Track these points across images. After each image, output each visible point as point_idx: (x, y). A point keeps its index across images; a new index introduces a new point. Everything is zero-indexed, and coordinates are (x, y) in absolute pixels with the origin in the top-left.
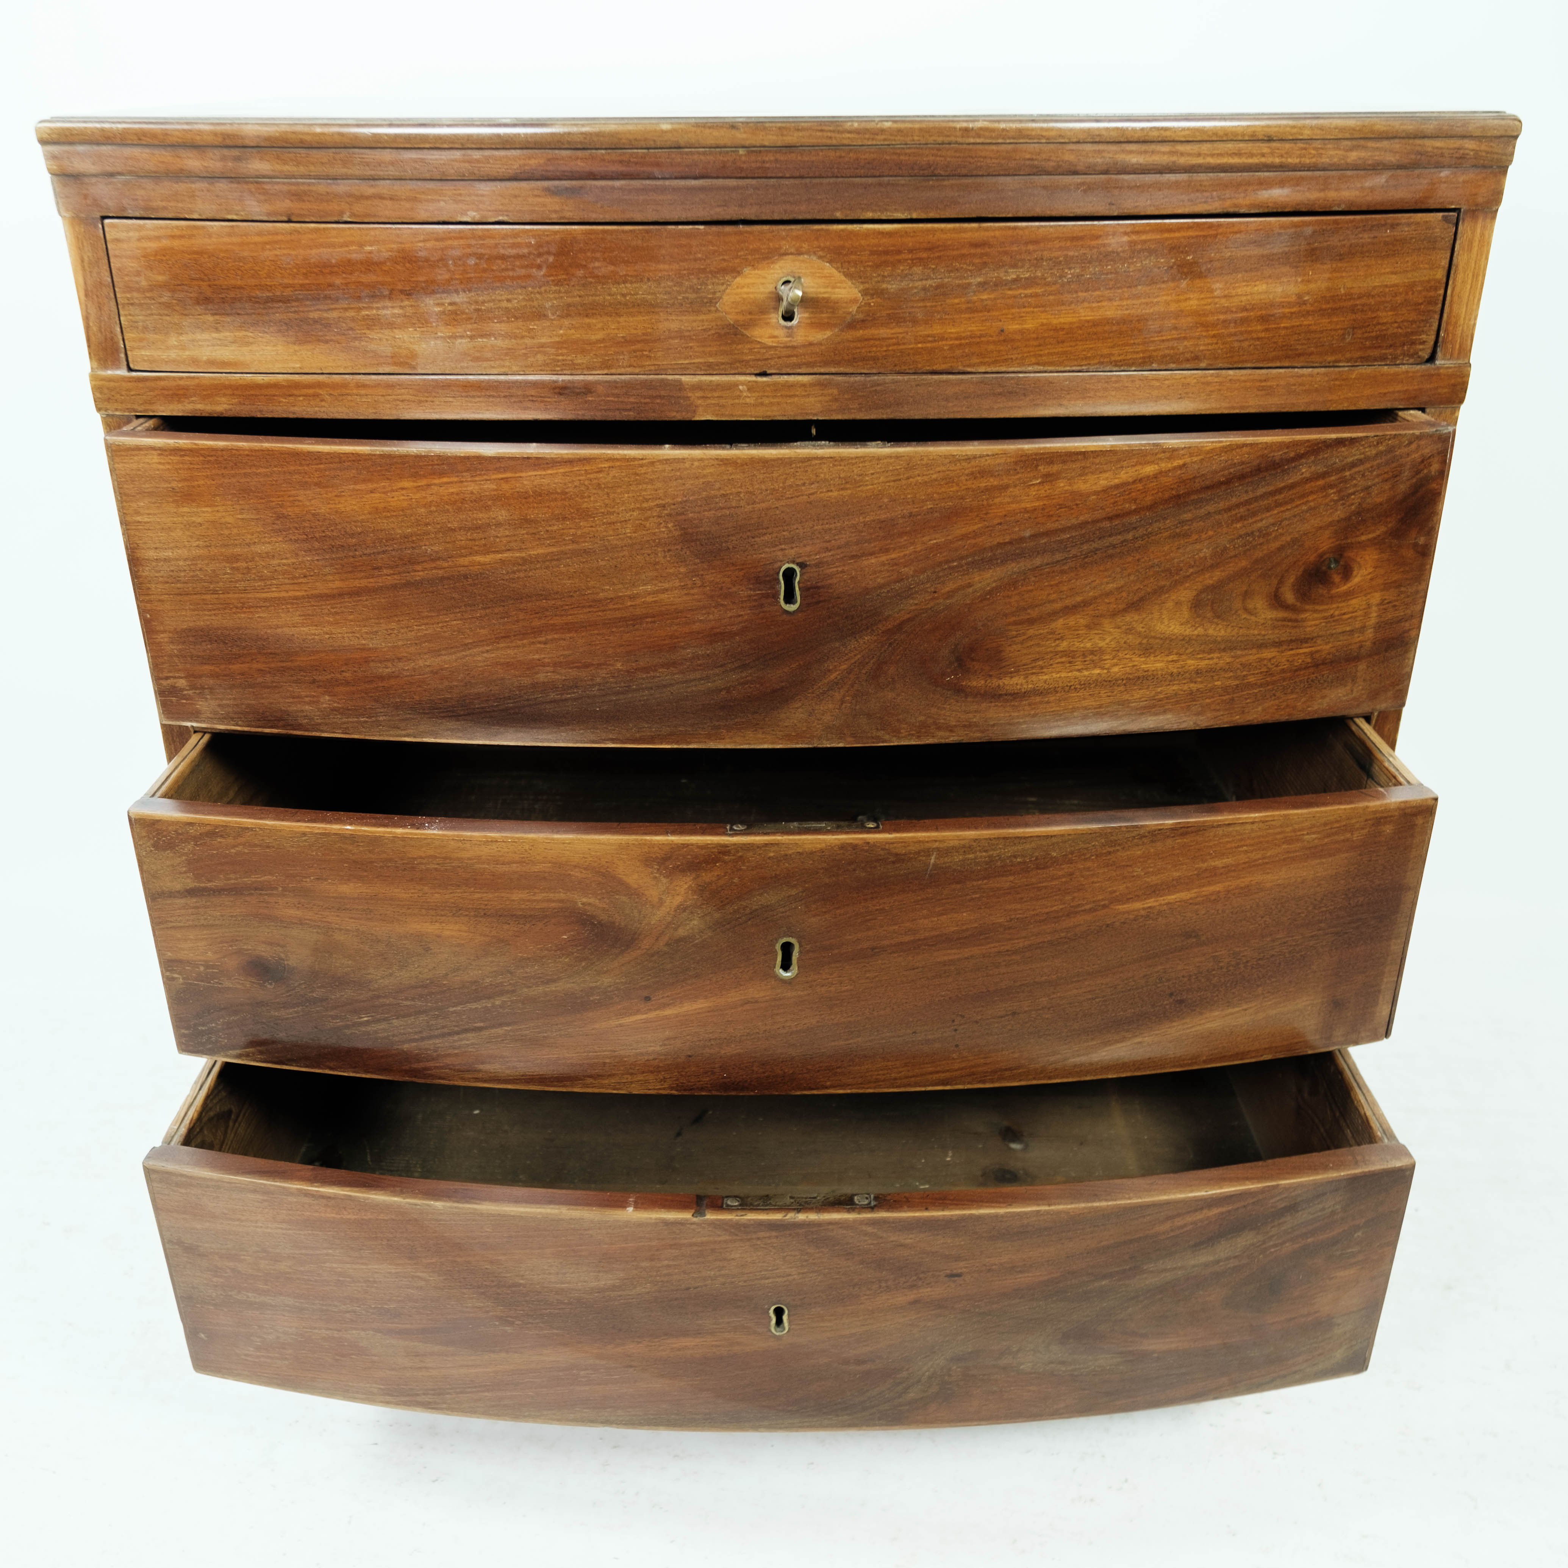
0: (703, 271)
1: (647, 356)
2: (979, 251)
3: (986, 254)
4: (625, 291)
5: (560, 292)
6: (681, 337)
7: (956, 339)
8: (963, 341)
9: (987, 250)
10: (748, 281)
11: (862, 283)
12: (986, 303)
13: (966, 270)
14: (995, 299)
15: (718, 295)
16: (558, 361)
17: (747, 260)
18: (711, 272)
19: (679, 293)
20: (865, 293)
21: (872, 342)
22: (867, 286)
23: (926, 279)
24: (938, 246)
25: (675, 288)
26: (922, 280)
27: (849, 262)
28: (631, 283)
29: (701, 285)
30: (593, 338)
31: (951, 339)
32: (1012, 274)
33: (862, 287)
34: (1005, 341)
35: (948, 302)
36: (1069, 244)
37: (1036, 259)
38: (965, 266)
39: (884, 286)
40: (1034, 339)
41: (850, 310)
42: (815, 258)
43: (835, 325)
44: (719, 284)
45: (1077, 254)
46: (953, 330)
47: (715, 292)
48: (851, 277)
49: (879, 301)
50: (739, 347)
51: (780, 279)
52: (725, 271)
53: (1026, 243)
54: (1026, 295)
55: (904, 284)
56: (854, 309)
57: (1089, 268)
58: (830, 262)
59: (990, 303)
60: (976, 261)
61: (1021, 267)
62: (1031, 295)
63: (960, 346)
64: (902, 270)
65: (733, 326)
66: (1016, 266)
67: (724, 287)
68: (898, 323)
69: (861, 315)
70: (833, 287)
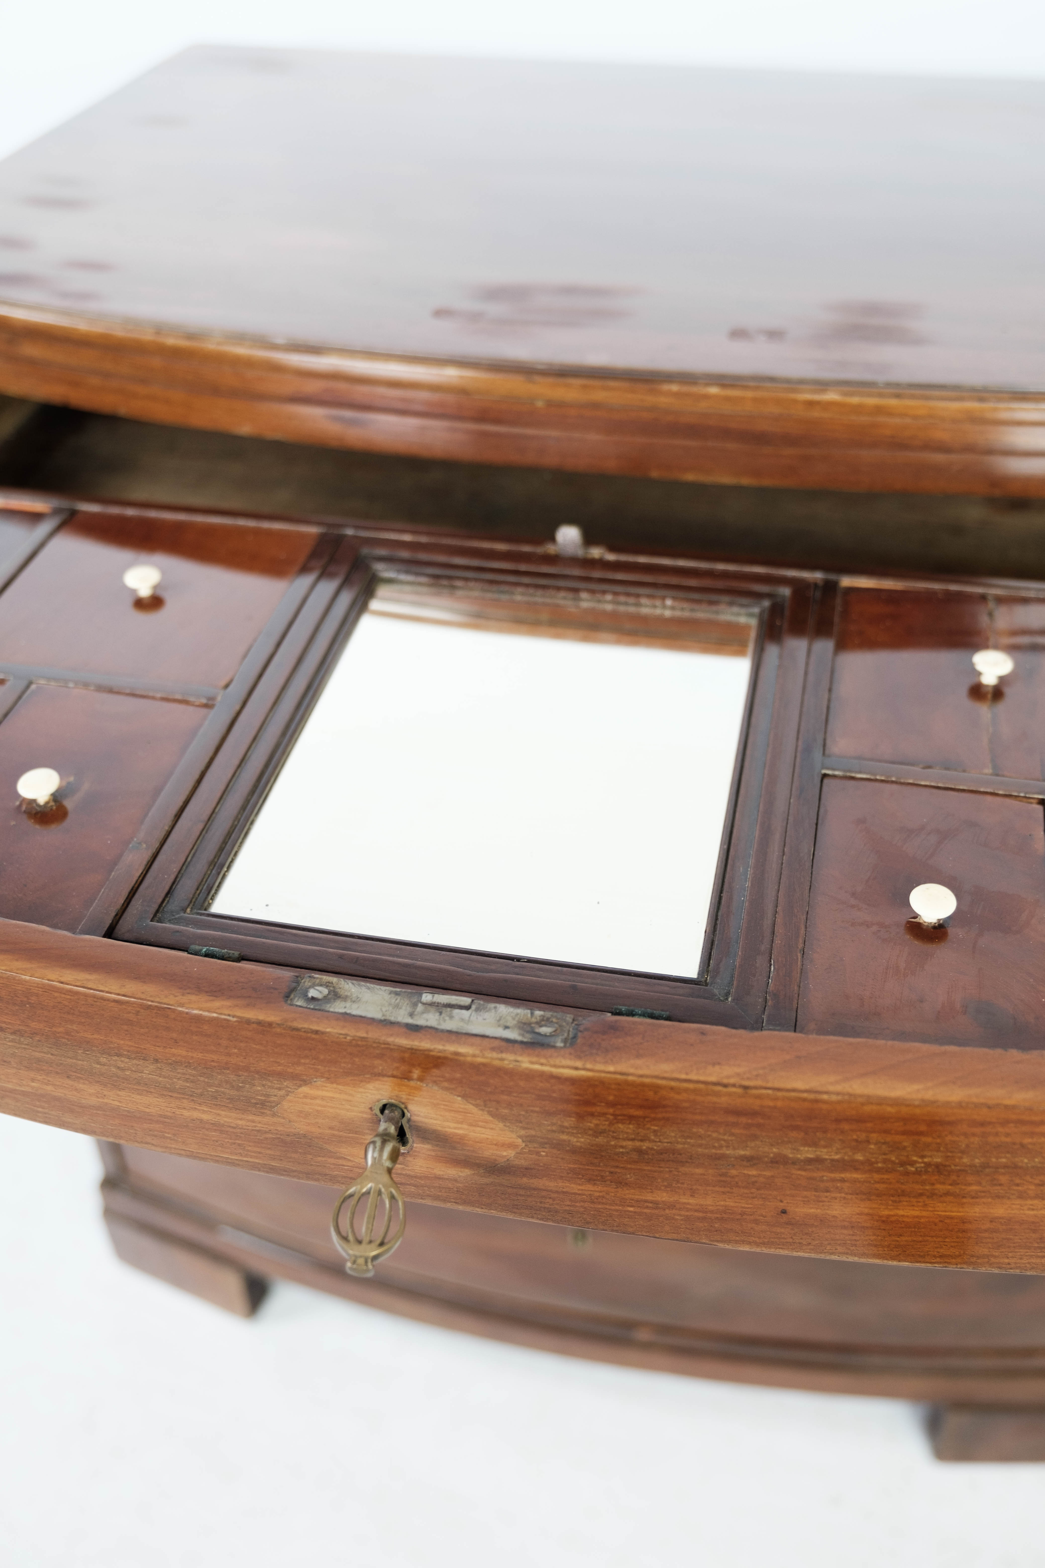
1: (170, 1138)
2: (743, 1120)
3: (758, 1125)
4: (121, 1064)
5: (20, 1043)
6: (222, 1131)
8: (709, 1215)
9: (760, 1121)
10: (323, 1093)
11: (523, 1128)
12: (754, 1179)
13: (718, 1140)
14: (772, 1176)
15: (274, 1099)
17: (317, 1070)
18: (258, 1072)
19: (210, 1085)
20: (529, 1139)
21: (544, 1193)
22: (533, 1133)
23: (642, 1141)
24: (665, 1106)
25: (202, 1079)
26: (633, 1140)
27: (498, 1102)
28: (129, 1058)
29: (244, 1083)
30: (84, 1101)
31: (688, 1210)
32: (807, 1153)
33: (523, 1132)
34: (789, 1223)
35: (683, 1169)
36: (923, 1128)
37: (856, 1141)
38: (715, 1135)
39: (564, 1137)
40: (844, 1227)
41: (505, 1154)
42: (436, 1088)
43: (478, 1166)
44: (272, 1088)
45: (938, 1141)
46: (692, 1201)
47: (268, 1096)
48: (503, 1119)
49: (555, 1151)
50: (320, 1159)
51: (378, 1101)
52: (281, 1075)
53: (838, 1121)
54: (833, 1180)
55: (600, 1140)
56: (510, 1154)
57: (961, 1158)
58: (464, 1096)
59: (762, 1179)
60: (736, 1131)
61: (825, 1147)
62: (843, 1180)
63: (704, 1218)
64: (597, 1125)
65: (305, 1136)
66: (815, 1144)
67: (282, 1093)
68: (590, 1180)
69: (523, 1163)
70: (471, 1125)
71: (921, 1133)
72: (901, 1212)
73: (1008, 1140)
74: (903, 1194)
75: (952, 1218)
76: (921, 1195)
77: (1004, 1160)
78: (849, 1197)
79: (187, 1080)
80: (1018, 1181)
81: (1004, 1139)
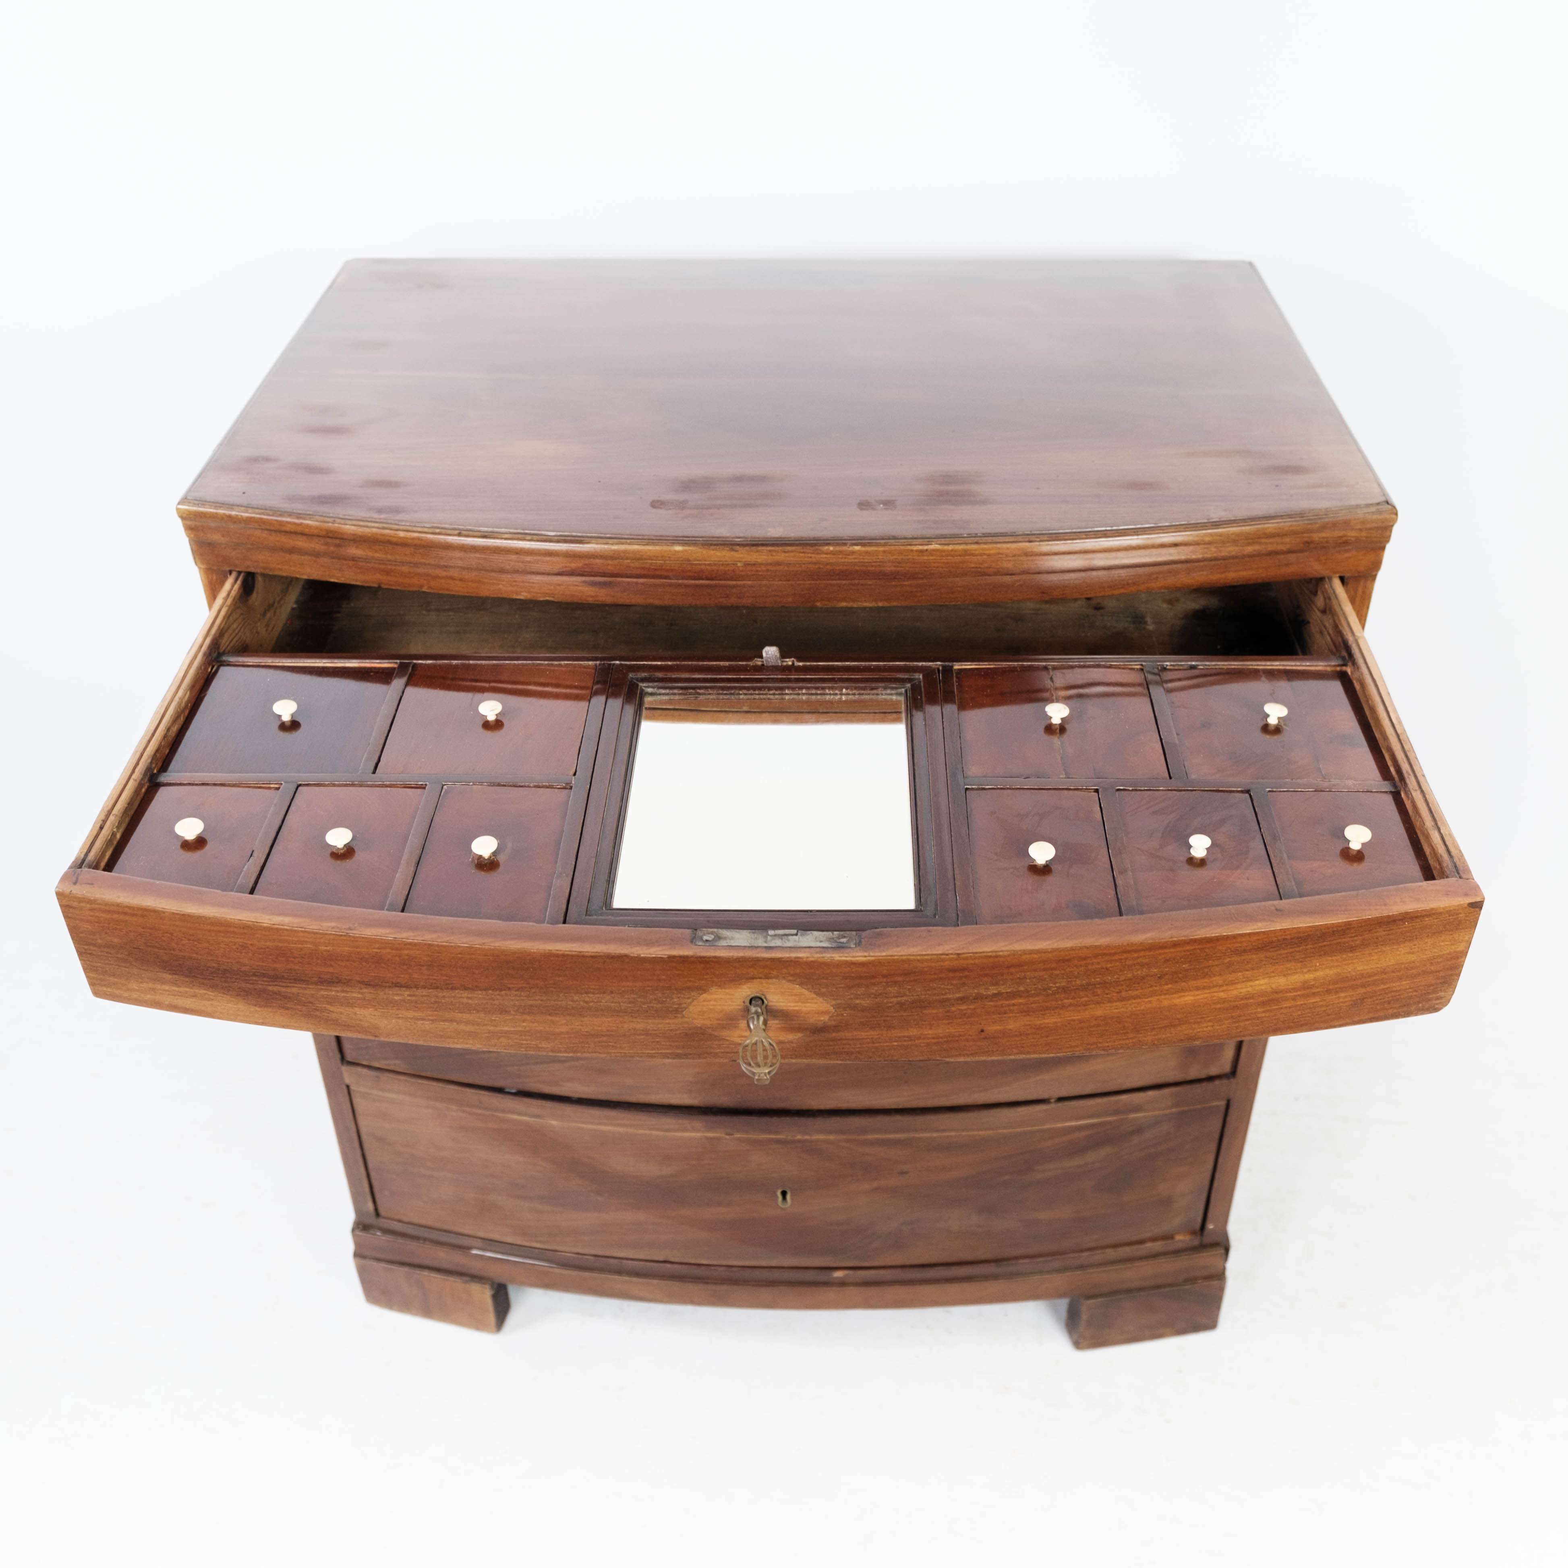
0: (669, 988)
1: (613, 1046)
2: (958, 974)
3: (966, 977)
4: (587, 999)
5: (520, 996)
6: (647, 1035)
7: (933, 1038)
8: (940, 1040)
9: (967, 973)
10: (715, 996)
11: (834, 999)
12: (965, 1012)
13: (944, 989)
14: (975, 1009)
15: (684, 1005)
16: (522, 1044)
17: (713, 982)
18: (676, 989)
19: (644, 1003)
20: (837, 1007)
21: (844, 1042)
22: (839, 1001)
23: (902, 997)
24: (915, 972)
25: (639, 1000)
26: (897, 997)
27: (820, 985)
28: (594, 993)
29: (666, 998)
30: (557, 1030)
31: (928, 1039)
32: (993, 990)
33: (834, 1002)
34: (985, 1038)
35: (925, 1012)
36: (1054, 965)
37: (1019, 978)
38: (942, 986)
39: (857, 1001)
40: (1016, 1036)
41: (822, 1019)
42: (784, 981)
43: (806, 1029)
44: (684, 998)
45: (1063, 972)
46: (930, 1032)
47: (680, 1004)
48: (822, 995)
49: (852, 1012)
50: (708, 1043)
51: (749, 996)
52: (690, 989)
53: (1008, 967)
54: (1009, 1005)
55: (878, 1000)
56: (825, 1018)
57: (1075, 981)
58: (801, 984)
59: (969, 1011)
60: (955, 982)
61: (1003, 985)
62: (1014, 1005)
63: (938, 1042)
64: (876, 991)
65: (701, 1028)
66: (996, 984)
67: (690, 1000)
68: (872, 1028)
69: (833, 1023)
70: (803, 1002)
71: (1052, 969)
72: (1046, 1021)
73: (1099, 966)
74: (1047, 1008)
75: (1074, 1021)
76: (1057, 1008)
77: (1098, 979)
78: (1018, 1015)
79: (630, 1003)
80: (1107, 992)
81: (1097, 966)
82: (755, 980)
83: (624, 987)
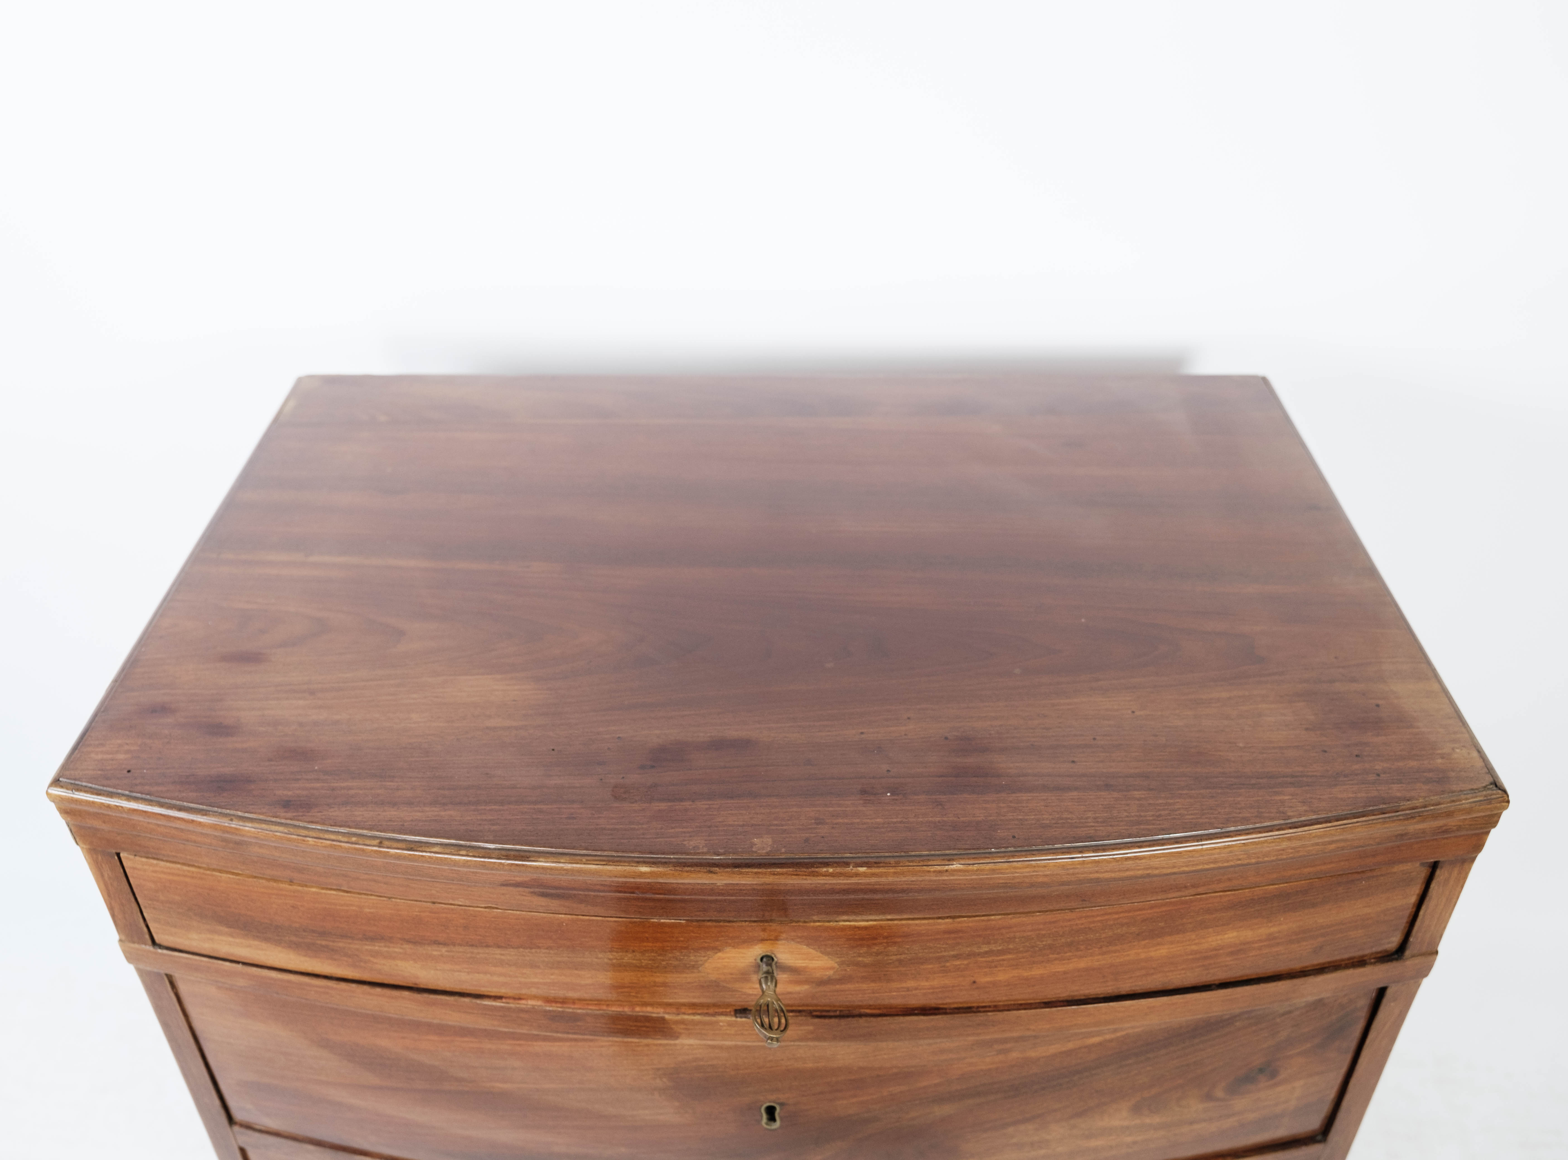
0: (686, 948)
1: (634, 996)
2: (953, 935)
3: (961, 938)
4: (611, 957)
5: (549, 953)
6: (666, 987)
7: (929, 989)
8: (936, 990)
9: (961, 935)
10: (728, 955)
11: (838, 957)
12: (959, 967)
13: (940, 948)
14: (968, 964)
15: (700, 963)
17: (727, 943)
18: (693, 949)
19: (663, 960)
20: (841, 964)
21: (847, 993)
22: (843, 959)
23: (901, 954)
24: (913, 934)
25: (659, 958)
26: (896, 955)
27: (826, 945)
28: (617, 952)
29: (684, 956)
30: (583, 982)
31: (925, 989)
32: (985, 948)
33: (838, 960)
34: (977, 988)
35: (922, 967)
36: (1041, 926)
37: (1009, 938)
38: (938, 946)
39: (860, 959)
40: (1005, 986)
41: (827, 973)
42: (793, 943)
43: (813, 982)
44: (701, 956)
45: (1049, 932)
46: (927, 984)
47: (697, 961)
48: (828, 954)
49: (855, 967)
50: (722, 993)
51: (760, 955)
52: (706, 949)
53: (999, 929)
54: (998, 961)
55: (880, 957)
56: (831, 973)
57: (1061, 939)
58: (807, 945)
59: (963, 966)
60: (950, 942)
61: (994, 944)
62: (1003, 960)
63: (933, 993)
64: (878, 950)
65: (715, 982)
66: (989, 943)
67: (706, 958)
68: (874, 981)
69: (837, 977)
70: (810, 960)
71: (1040, 930)
72: (1033, 973)
73: (1082, 926)
74: (1034, 963)
75: (1058, 972)
76: (1043, 962)
77: (1082, 937)
78: (1007, 968)
79: (650, 960)
80: (1089, 947)
81: (1080, 926)
82: (766, 942)
83: (645, 946)
